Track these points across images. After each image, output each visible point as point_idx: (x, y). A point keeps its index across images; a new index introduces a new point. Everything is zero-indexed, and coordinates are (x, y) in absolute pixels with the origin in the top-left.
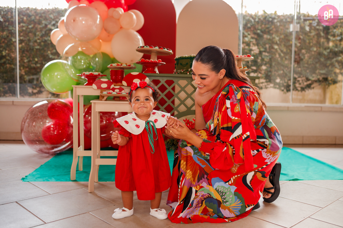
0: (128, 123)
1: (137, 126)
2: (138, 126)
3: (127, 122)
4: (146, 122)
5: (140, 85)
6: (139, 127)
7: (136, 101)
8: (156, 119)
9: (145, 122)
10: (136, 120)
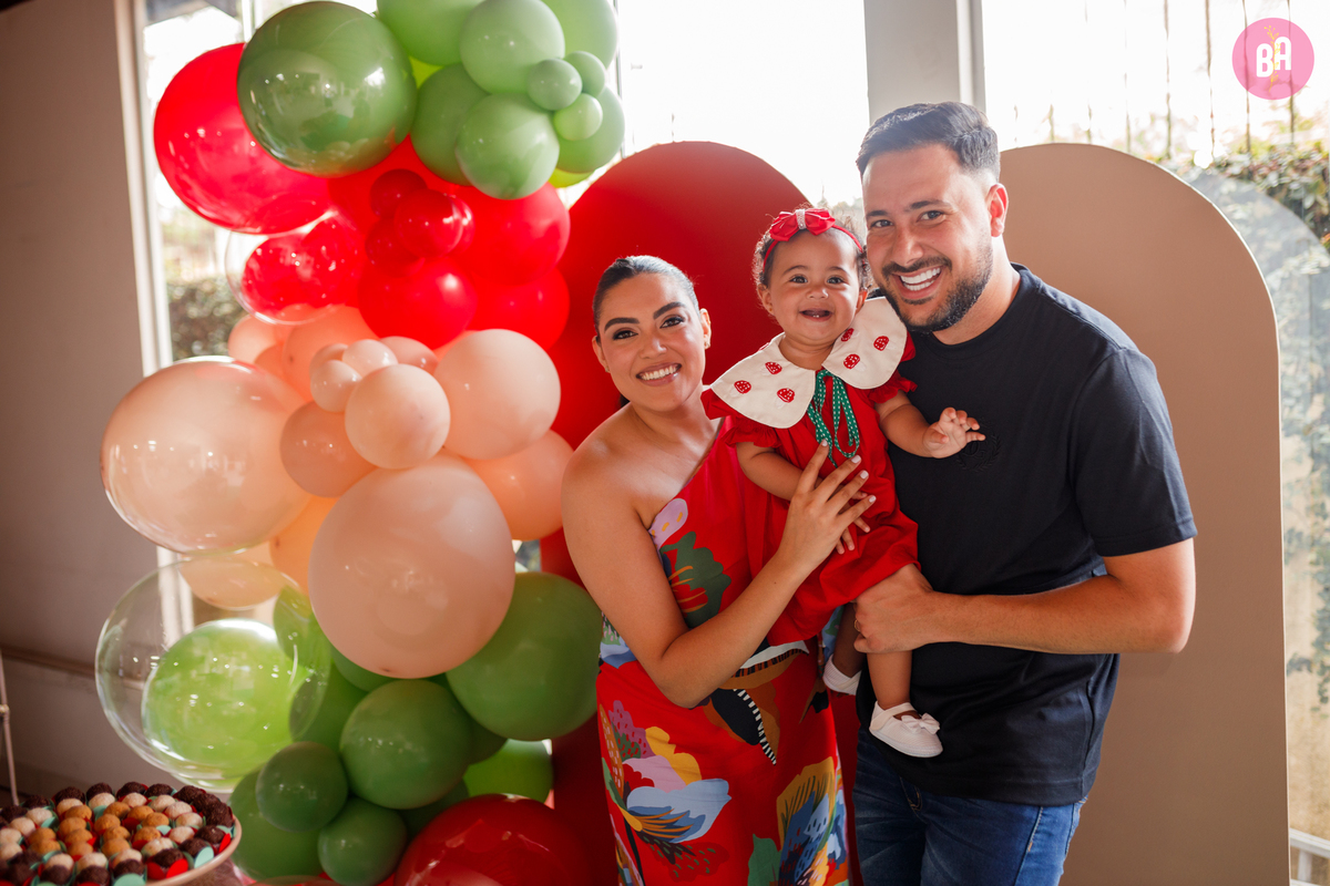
0: (749, 389)
1: (783, 395)
2: (787, 395)
3: (743, 387)
4: (817, 374)
5: (807, 221)
6: (792, 399)
7: (792, 281)
8: (855, 355)
9: (813, 373)
10: (780, 370)
